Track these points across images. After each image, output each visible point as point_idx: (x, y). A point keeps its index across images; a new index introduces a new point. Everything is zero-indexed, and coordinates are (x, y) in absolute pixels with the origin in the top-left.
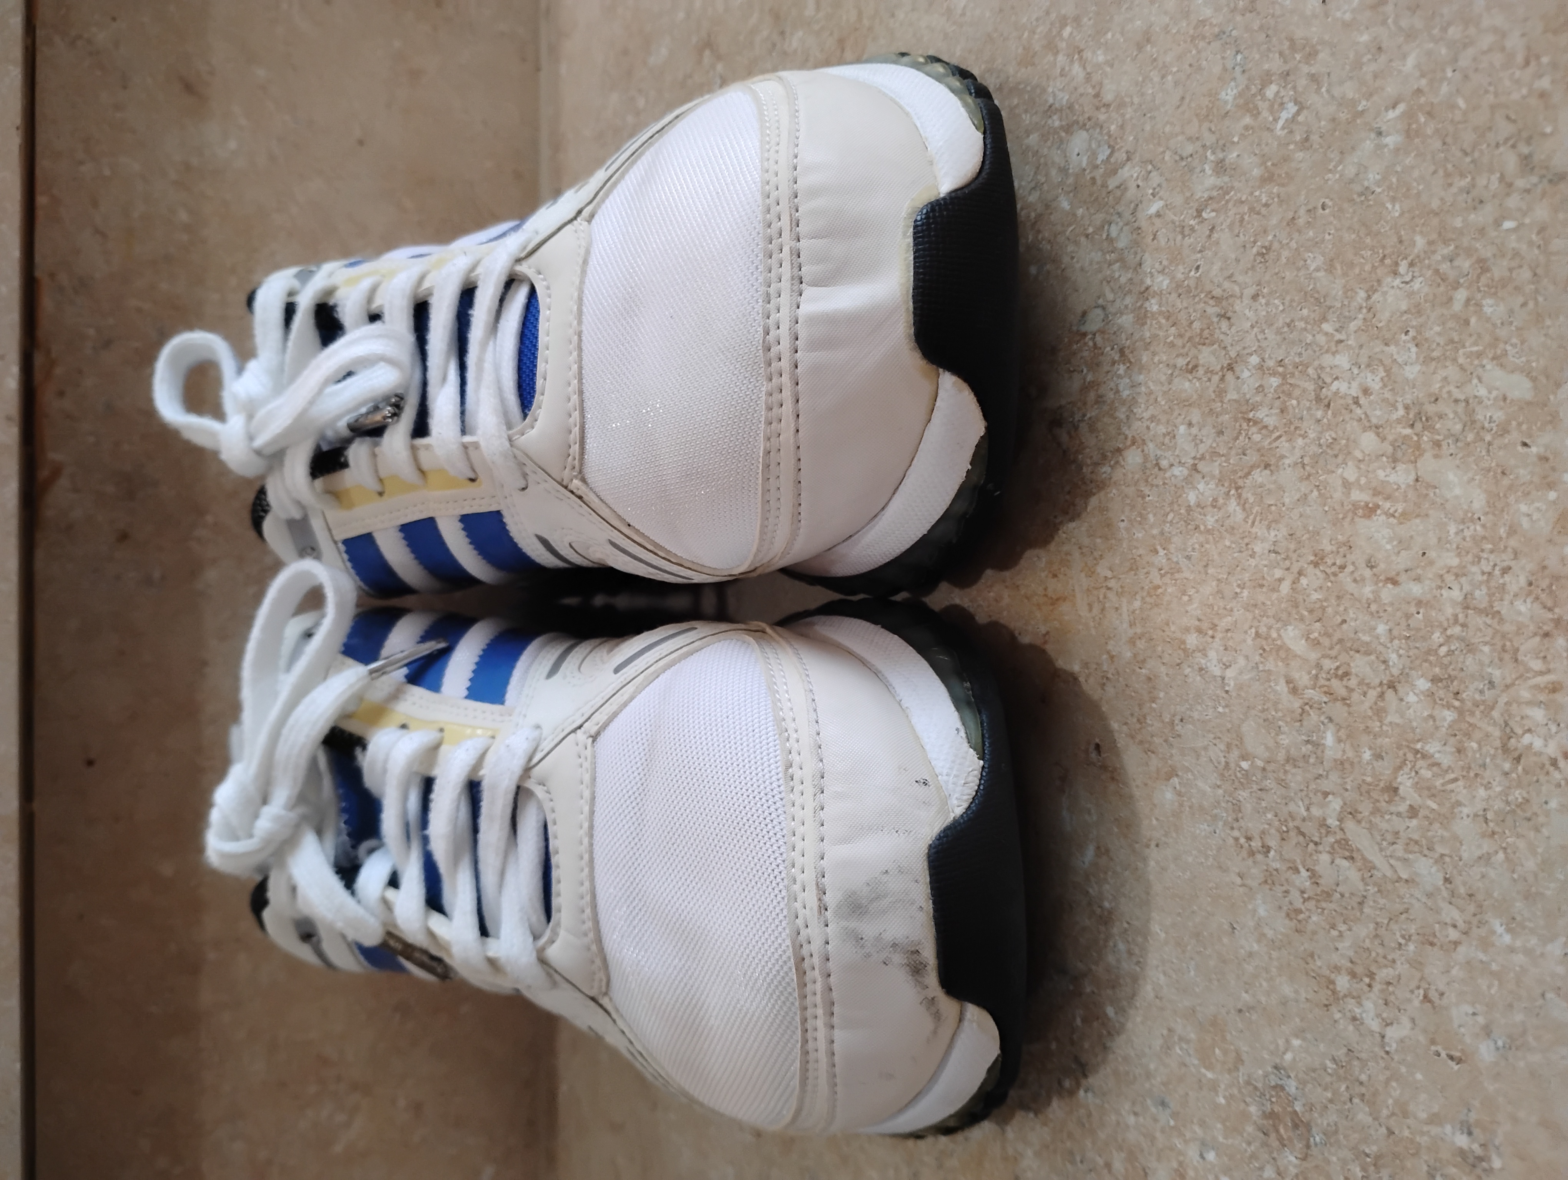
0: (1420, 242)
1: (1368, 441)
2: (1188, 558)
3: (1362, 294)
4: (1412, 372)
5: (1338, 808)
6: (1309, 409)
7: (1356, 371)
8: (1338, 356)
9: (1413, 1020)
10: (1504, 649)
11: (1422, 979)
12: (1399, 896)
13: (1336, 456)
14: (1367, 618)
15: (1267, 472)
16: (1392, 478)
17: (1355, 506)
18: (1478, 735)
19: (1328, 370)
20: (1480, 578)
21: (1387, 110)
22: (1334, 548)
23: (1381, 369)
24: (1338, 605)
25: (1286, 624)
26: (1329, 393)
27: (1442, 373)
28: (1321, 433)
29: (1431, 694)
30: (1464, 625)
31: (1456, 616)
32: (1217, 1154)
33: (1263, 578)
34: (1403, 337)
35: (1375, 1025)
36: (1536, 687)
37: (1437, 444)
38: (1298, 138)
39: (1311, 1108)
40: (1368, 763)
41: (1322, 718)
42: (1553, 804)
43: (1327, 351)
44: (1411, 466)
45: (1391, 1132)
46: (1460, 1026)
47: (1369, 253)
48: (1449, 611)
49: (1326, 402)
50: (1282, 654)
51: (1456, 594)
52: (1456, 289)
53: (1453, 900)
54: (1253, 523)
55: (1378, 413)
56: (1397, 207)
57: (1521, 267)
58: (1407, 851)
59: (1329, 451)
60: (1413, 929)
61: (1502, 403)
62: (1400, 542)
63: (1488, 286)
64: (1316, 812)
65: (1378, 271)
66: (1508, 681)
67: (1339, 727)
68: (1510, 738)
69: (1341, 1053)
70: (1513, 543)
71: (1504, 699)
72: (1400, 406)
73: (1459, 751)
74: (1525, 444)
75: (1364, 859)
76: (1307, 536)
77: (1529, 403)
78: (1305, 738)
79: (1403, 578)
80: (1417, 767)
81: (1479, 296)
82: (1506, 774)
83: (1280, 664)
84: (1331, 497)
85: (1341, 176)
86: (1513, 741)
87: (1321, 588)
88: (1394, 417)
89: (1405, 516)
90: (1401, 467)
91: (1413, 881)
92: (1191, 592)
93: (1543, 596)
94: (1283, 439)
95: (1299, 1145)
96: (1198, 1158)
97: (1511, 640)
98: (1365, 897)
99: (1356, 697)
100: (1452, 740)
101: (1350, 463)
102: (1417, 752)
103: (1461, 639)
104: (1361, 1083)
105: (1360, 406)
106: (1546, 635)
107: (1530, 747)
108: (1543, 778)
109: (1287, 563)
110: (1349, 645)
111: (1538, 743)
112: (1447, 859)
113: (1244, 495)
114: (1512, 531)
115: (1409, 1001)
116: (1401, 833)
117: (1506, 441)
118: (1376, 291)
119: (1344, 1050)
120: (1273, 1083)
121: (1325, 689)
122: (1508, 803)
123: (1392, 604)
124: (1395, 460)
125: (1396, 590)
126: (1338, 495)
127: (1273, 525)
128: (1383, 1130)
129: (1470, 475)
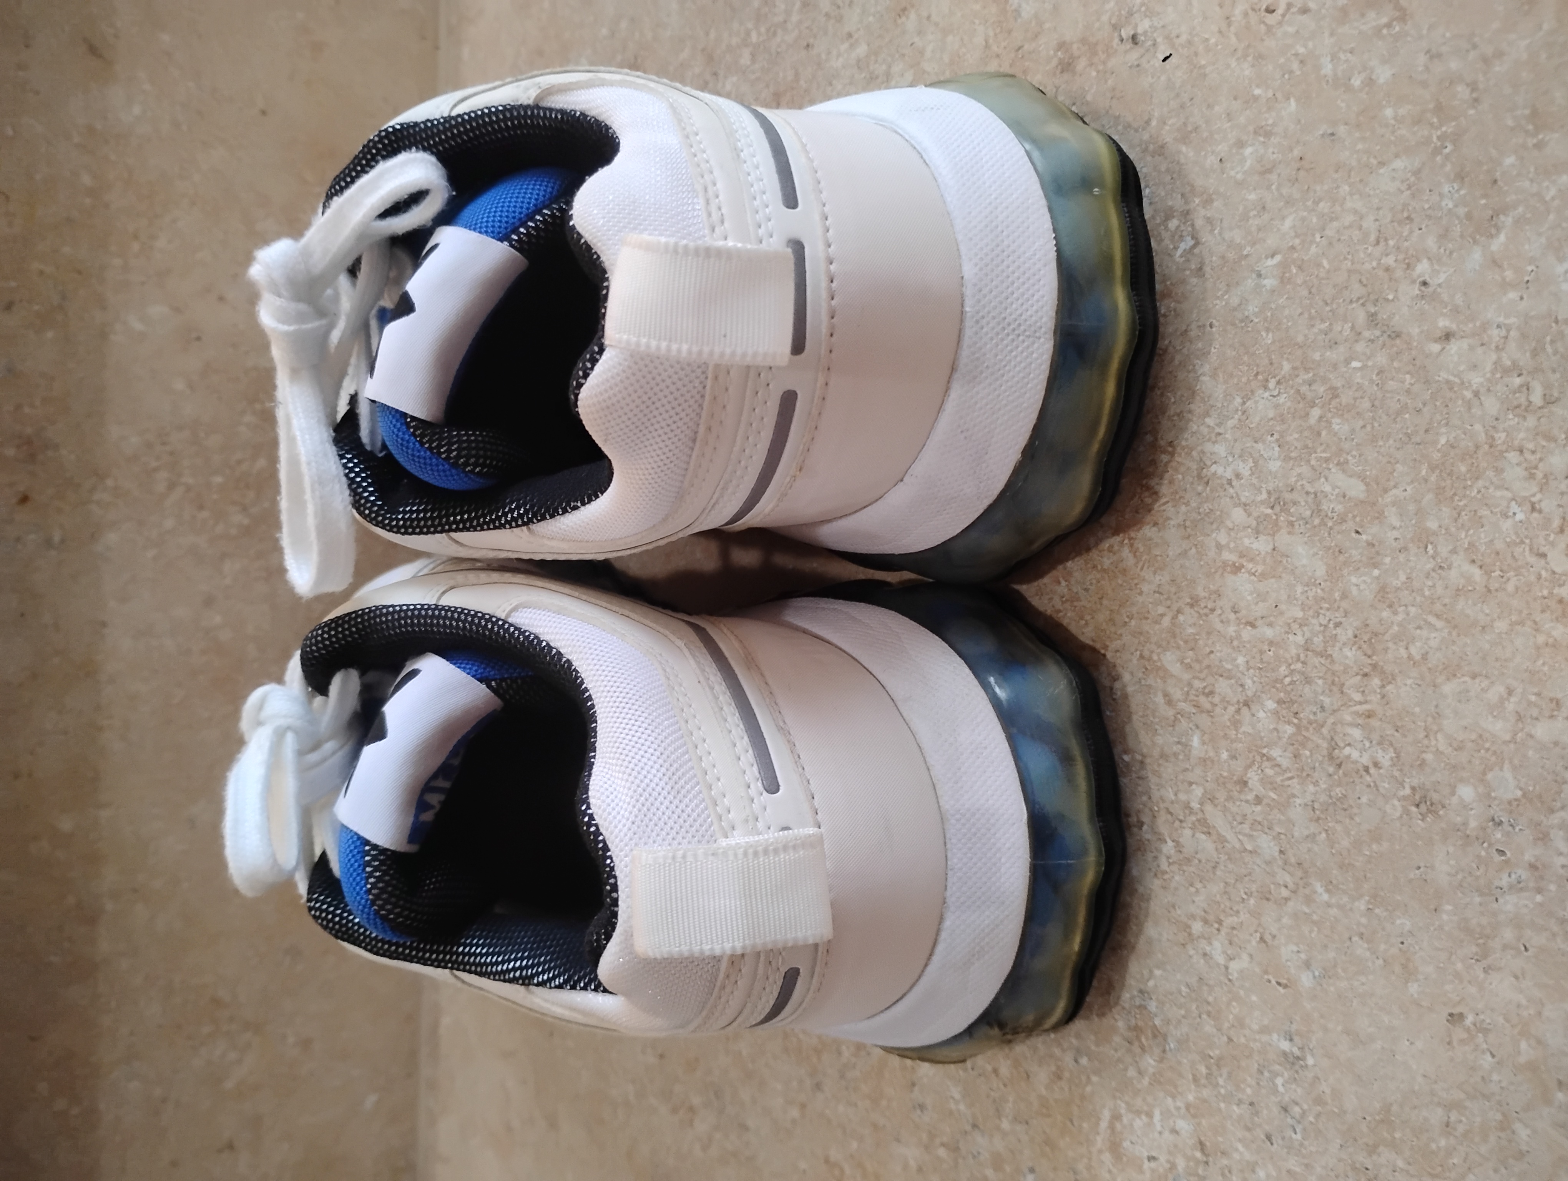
0: (1287, 367)
1: (1238, 515)
2: (1086, 590)
3: (1238, 400)
4: (1275, 466)
5: (1200, 795)
6: (1192, 483)
7: (1231, 459)
8: (1217, 446)
9: (1251, 956)
10: (1333, 683)
11: (1259, 925)
12: (1244, 863)
13: (1212, 523)
14: (1230, 651)
15: (1155, 529)
16: (1256, 545)
17: (1225, 564)
18: (1310, 745)
19: (1209, 455)
20: (1317, 628)
21: (1267, 258)
22: (1206, 595)
23: (1251, 460)
24: (1208, 639)
25: (1165, 650)
26: (1209, 474)
27: (1298, 470)
28: (1200, 503)
29: (1276, 713)
30: (1304, 663)
31: (1299, 655)
32: (1090, 1059)
33: (1148, 612)
34: (1269, 437)
35: (1221, 960)
36: (1356, 713)
37: (1292, 524)
38: (1193, 267)
39: (1168, 1022)
40: (1225, 762)
41: (1191, 725)
42: (1364, 800)
43: (1209, 440)
44: (1270, 538)
45: (1230, 1040)
46: (1287, 961)
47: (1246, 368)
48: (1294, 651)
49: (1206, 480)
50: (1161, 673)
51: (1300, 639)
52: (1312, 407)
53: (1286, 867)
54: (1142, 569)
55: (1247, 494)
56: (1270, 335)
57: (1362, 398)
58: (1251, 829)
59: (1206, 519)
60: (1254, 888)
61: (1342, 499)
62: (1258, 595)
63: (1336, 408)
64: (1182, 797)
65: (1252, 383)
66: (1335, 707)
67: (1204, 733)
68: (1334, 749)
69: (1193, 981)
70: (1344, 604)
71: (1331, 720)
72: (1264, 491)
73: (1295, 757)
74: (1357, 532)
75: (1219, 834)
76: (1186, 583)
77: (1362, 502)
78: (1176, 739)
79: (1259, 623)
80: (1263, 766)
81: (1330, 415)
82: (1330, 775)
83: (1159, 681)
84: (1206, 555)
85: (1226, 303)
86: (1336, 751)
87: (1195, 624)
88: (1259, 498)
89: (1263, 576)
90: (1262, 538)
91: (1256, 852)
92: (1088, 618)
93: (1365, 646)
94: (1170, 504)
95: (1157, 1051)
96: (1073, 1062)
97: (1339, 677)
98: (1217, 863)
99: (1218, 710)
100: (1291, 748)
101: (1223, 531)
102: (1264, 755)
103: (1303, 673)
104: (1208, 1003)
105: (1232, 486)
106: (1366, 675)
107: (1349, 757)
108: (1357, 780)
109: (1169, 602)
110: (1215, 670)
111: (1355, 755)
112: (1283, 837)
113: (1136, 545)
114: (1344, 596)
115: (1249, 941)
116: (1248, 816)
117: (1344, 528)
118: (1249, 399)
119: (1196, 978)
120: (1137, 1003)
121: (1194, 703)
122: (1331, 797)
123: (1249, 642)
124: (1257, 532)
125: (1254, 632)
126: (1212, 553)
127: (1159, 572)
128: (1225, 1039)
129: (1315, 550)
